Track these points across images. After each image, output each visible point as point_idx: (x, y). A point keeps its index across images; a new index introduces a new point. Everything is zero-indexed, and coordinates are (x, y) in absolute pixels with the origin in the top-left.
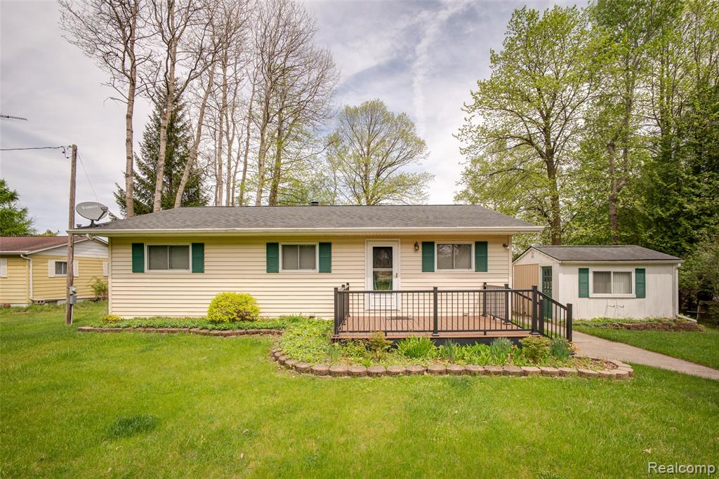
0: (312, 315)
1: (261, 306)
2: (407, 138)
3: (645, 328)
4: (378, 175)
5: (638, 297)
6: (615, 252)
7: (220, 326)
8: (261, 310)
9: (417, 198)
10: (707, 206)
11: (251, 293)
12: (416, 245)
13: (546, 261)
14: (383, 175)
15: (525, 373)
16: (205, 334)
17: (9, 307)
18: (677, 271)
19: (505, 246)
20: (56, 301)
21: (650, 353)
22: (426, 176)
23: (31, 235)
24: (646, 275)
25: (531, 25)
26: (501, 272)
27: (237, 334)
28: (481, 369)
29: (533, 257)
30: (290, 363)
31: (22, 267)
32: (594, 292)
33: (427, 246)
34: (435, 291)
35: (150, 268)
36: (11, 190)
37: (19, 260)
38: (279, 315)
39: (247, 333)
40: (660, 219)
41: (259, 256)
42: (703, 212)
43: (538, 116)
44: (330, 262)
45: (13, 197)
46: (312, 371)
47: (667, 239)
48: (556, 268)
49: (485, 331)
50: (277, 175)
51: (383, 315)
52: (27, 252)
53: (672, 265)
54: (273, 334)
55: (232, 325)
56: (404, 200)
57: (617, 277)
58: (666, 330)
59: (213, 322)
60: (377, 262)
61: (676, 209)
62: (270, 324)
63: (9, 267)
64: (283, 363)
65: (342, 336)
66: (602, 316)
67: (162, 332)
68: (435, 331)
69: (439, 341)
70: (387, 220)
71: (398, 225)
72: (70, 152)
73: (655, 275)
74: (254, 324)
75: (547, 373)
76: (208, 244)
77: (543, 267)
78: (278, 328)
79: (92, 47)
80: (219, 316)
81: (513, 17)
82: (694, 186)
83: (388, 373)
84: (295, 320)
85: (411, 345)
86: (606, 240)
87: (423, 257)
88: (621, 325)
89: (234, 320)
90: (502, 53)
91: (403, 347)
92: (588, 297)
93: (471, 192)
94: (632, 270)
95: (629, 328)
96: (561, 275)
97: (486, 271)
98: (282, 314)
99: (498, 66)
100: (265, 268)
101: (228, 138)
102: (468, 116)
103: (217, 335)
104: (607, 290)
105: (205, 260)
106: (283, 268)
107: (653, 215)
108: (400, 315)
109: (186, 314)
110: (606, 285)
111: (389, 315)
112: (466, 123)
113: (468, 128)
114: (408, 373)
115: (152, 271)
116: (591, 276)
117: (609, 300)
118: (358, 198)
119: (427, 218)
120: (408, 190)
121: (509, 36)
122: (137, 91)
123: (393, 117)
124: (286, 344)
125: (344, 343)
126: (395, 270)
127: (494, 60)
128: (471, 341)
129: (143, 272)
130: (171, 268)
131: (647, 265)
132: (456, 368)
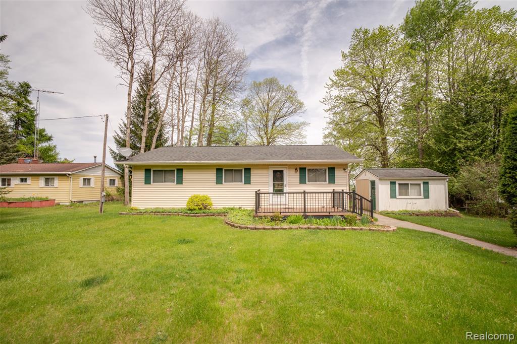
0: (240, 207)
1: (213, 202)
2: (292, 101)
3: (427, 215)
4: (274, 123)
5: (425, 198)
6: (413, 172)
7: (194, 212)
8: (214, 204)
9: (299, 137)
10: (469, 145)
11: (209, 195)
12: (296, 169)
13: (373, 178)
14: (277, 124)
15: (344, 229)
16: (186, 216)
17: (59, 205)
18: (447, 183)
19: (344, 170)
20: (82, 202)
21: (418, 225)
22: (304, 124)
23: (58, 162)
24: (429, 186)
25: (366, 37)
26: (342, 183)
27: (203, 216)
28: (324, 227)
29: (366, 175)
30: (237, 225)
31: (66, 182)
32: (400, 195)
33: (302, 170)
34: (304, 193)
35: (154, 182)
36: (49, 135)
37: (66, 177)
38: (222, 207)
39: (208, 215)
40: (444, 153)
41: (213, 175)
42: (468, 148)
43: (372, 89)
44: (250, 178)
45: (50, 139)
46: (247, 228)
47: (449, 164)
48: (377, 182)
49: (329, 212)
50: (212, 125)
51: (279, 207)
52: (70, 173)
53: (444, 179)
54: (221, 216)
55: (200, 211)
56: (291, 139)
57: (413, 187)
58: (439, 216)
59: (190, 210)
60: (275, 179)
61: (452, 146)
62: (219, 211)
63: (60, 182)
64: (233, 226)
65: (259, 214)
66: (404, 209)
67: (164, 215)
68: (305, 212)
69: (306, 217)
70: (280, 156)
71: (286, 159)
72: (104, 119)
73: (434, 186)
74: (211, 211)
75: (354, 229)
76: (185, 169)
77: (371, 181)
78: (224, 213)
79: (110, 57)
80: (193, 207)
81: (354, 33)
82: (463, 133)
83: (282, 228)
84: (232, 209)
85: (293, 218)
86: (413, 165)
87: (300, 176)
88: (413, 214)
89: (201, 209)
90: (349, 52)
91: (289, 219)
92: (396, 198)
93: (335, 133)
94: (421, 182)
95: (417, 215)
96: (380, 186)
97: (334, 183)
98: (224, 207)
99: (347, 60)
100: (215, 182)
101: (182, 103)
102: (328, 91)
103: (193, 216)
104: (407, 194)
105: (184, 177)
106: (225, 182)
107: (441, 150)
108: (287, 207)
109: (173, 206)
110: (406, 191)
111: (282, 207)
112: (328, 95)
113: (329, 97)
114: (291, 228)
115: (155, 183)
116: (397, 186)
117: (408, 200)
118: (262, 138)
119: (303, 154)
120: (293, 133)
121: (352, 43)
122: (134, 80)
123: (283, 88)
124: (231, 218)
125: (261, 217)
126: (285, 183)
127: (344, 56)
128: (322, 217)
129: (150, 184)
130: (165, 182)
131: (430, 179)
132: (313, 227)
